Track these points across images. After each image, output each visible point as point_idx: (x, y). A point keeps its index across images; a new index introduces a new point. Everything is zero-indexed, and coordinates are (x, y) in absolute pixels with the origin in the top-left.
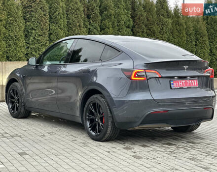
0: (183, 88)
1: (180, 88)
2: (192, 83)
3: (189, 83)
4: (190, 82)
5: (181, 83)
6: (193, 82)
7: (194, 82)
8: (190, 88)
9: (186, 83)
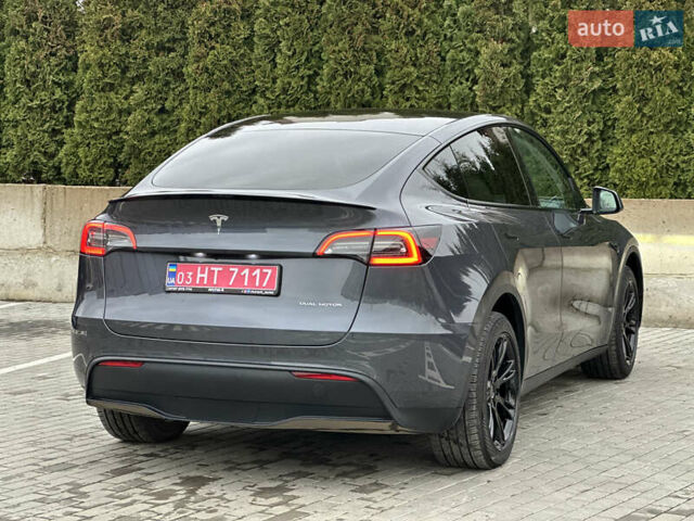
0: (205, 292)
1: (195, 291)
2: (252, 279)
3: (240, 278)
4: (246, 271)
5: (205, 274)
6: (258, 272)
7: (263, 275)
8: (239, 293)
9: (225, 276)
